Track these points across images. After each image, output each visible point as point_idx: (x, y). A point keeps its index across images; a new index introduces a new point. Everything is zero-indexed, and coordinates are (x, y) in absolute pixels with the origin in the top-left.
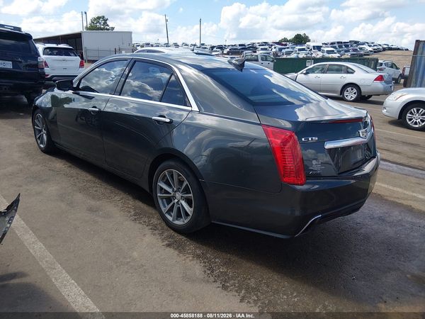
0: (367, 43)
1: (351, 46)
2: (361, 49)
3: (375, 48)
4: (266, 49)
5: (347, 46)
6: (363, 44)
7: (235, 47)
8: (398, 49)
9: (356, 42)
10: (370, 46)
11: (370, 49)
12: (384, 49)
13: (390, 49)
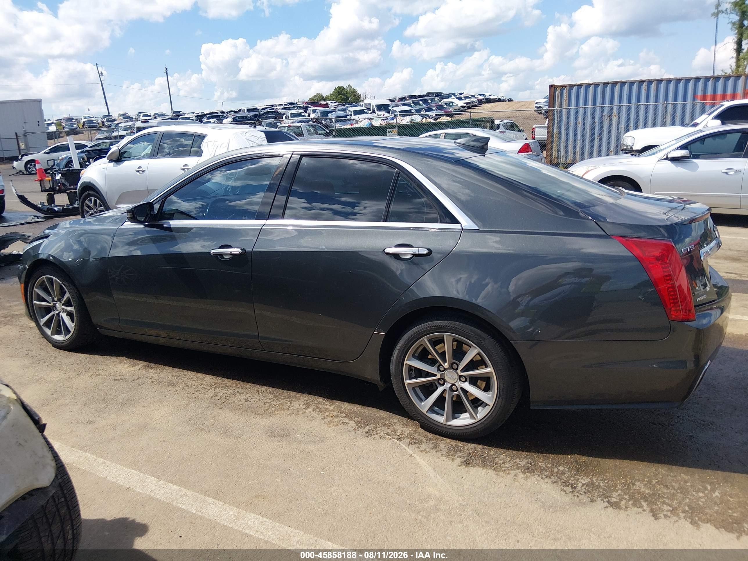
0: (454, 94)
1: (432, 100)
2: (448, 104)
3: (468, 101)
4: (299, 115)
5: (425, 102)
6: (448, 96)
7: (240, 115)
8: (499, 100)
9: (438, 95)
10: (460, 99)
11: (461, 103)
12: (481, 103)
13: (489, 101)
